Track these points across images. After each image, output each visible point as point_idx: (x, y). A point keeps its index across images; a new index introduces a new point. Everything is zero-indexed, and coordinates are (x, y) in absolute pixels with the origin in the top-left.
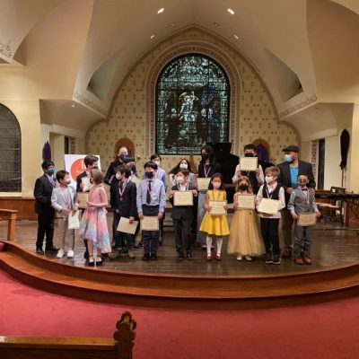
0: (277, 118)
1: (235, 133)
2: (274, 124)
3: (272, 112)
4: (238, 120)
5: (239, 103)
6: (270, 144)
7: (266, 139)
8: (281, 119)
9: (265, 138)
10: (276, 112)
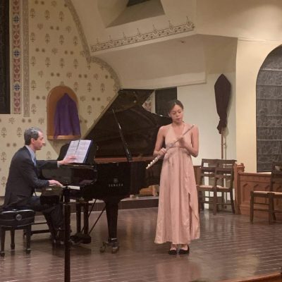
0: (86, 52)
1: (22, 73)
2: (82, 61)
3: (79, 42)
4: (26, 51)
5: (26, 21)
6: (78, 94)
7: (72, 87)
8: (92, 54)
9: (69, 84)
10: (84, 40)
